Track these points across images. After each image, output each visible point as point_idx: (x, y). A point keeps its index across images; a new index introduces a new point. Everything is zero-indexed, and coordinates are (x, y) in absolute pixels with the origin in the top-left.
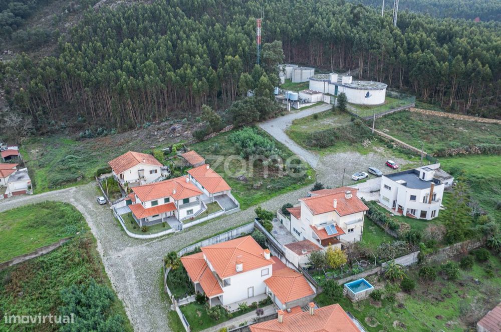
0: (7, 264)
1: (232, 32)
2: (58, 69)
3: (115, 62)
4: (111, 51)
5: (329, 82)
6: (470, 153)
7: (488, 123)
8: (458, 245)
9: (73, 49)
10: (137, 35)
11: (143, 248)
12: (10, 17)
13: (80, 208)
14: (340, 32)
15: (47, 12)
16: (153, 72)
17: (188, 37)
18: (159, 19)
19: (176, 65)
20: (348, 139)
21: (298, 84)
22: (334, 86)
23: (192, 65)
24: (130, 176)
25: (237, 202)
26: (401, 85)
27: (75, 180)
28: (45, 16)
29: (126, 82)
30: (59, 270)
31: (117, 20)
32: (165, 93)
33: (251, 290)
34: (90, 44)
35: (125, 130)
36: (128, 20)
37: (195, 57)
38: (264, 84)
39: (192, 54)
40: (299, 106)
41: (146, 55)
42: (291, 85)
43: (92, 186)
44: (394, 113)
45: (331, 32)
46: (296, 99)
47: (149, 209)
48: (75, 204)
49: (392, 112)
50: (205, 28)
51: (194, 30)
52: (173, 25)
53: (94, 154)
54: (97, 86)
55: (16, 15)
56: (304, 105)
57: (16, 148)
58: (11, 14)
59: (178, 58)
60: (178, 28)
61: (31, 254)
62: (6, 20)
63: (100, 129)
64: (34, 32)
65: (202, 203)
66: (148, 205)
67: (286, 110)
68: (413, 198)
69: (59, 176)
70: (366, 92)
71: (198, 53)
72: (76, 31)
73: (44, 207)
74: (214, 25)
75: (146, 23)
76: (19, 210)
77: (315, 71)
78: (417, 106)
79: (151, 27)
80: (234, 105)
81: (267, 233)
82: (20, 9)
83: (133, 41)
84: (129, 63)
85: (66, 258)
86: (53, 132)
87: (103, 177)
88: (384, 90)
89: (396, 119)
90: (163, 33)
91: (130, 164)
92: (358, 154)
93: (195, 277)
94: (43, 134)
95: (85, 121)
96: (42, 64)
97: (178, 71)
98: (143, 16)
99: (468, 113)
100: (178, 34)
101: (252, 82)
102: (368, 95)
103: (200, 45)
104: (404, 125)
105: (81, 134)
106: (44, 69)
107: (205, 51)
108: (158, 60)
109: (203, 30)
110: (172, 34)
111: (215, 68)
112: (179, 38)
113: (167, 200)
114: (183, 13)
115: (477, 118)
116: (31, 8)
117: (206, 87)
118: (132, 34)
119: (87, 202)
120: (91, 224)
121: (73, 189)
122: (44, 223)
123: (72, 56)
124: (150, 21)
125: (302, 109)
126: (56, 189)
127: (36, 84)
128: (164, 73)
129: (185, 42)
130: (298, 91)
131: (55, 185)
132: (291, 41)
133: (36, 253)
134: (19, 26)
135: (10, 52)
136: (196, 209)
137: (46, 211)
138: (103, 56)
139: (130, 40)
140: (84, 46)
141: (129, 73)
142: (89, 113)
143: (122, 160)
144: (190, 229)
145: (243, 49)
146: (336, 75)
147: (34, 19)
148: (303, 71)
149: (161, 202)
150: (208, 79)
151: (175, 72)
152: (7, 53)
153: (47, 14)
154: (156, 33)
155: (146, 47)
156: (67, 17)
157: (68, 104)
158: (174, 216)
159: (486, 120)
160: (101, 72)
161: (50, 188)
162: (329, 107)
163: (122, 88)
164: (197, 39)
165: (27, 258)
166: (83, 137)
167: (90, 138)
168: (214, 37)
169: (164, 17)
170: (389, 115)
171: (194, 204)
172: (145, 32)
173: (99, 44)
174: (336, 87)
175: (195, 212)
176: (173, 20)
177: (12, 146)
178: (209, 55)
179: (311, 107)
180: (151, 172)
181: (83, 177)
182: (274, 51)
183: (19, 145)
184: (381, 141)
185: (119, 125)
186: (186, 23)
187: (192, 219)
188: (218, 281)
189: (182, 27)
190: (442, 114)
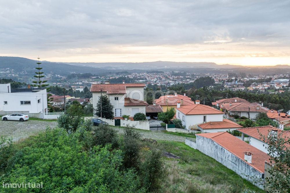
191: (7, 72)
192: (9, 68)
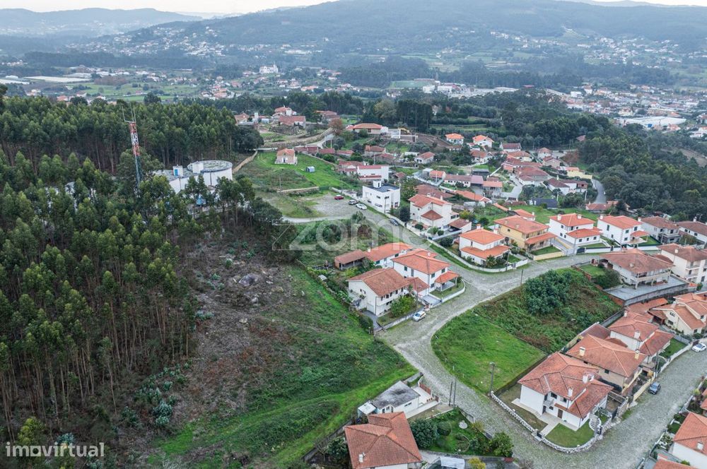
191: (661, 50)
192: (668, 41)
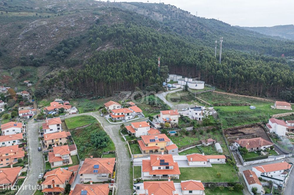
0: (74, 129)
1: (150, 62)
2: (84, 74)
3: (106, 72)
4: (104, 68)
5: (185, 81)
6: (227, 105)
7: (242, 97)
8: (208, 127)
9: (89, 67)
10: (114, 62)
11: (115, 126)
12: (63, 53)
13: (95, 117)
14: (193, 63)
15: (76, 51)
16: (120, 76)
17: (134, 63)
18: (123, 56)
19: (128, 73)
20: (186, 100)
21: (175, 82)
22: (186, 82)
23: (134, 74)
24: (111, 108)
25: (144, 116)
26: (214, 83)
27: (92, 110)
28: (76, 53)
29: (110, 79)
30: (90, 130)
31: (106, 56)
32: (124, 84)
33: (144, 133)
34: (96, 65)
35: (108, 97)
36: (111, 56)
37: (135, 71)
38: (158, 81)
39: (134, 70)
40: (171, 89)
41: (117, 70)
42: (172, 82)
43: (98, 112)
44: (206, 92)
45: (189, 62)
46: (171, 86)
47: (117, 116)
48: (93, 116)
49: (205, 92)
50: (141, 60)
51: (136, 60)
52: (128, 58)
53: (98, 103)
54: (99, 81)
55: (65, 53)
56: (173, 89)
57: (68, 102)
58: (63, 52)
59: (129, 71)
60: (130, 59)
61: (81, 127)
62: (61, 55)
63: (99, 96)
64: (73, 60)
65: (133, 116)
66: (116, 114)
67: (166, 90)
68: (196, 114)
69: (86, 109)
70: (196, 84)
71: (137, 70)
72: (91, 60)
73: (83, 116)
74: (145, 59)
75: (118, 57)
76: (75, 117)
77: (182, 77)
78: (216, 90)
79: (120, 59)
80: (147, 88)
81: (151, 122)
82: (67, 50)
83: (112, 64)
84: (111, 72)
85: (92, 128)
86: (81, 97)
87: (101, 109)
88: (204, 84)
89: (205, 94)
90: (124, 61)
91: (111, 104)
92: (188, 104)
93: (129, 129)
94: (77, 98)
95: (93, 94)
96: (78, 72)
97: (129, 76)
98: (117, 54)
99: (235, 93)
100: (130, 62)
101: (154, 80)
102: (196, 86)
103: (138, 66)
104: (207, 96)
105: (92, 98)
106: (79, 74)
107: (139, 69)
108: (122, 72)
109: (140, 61)
110: (128, 62)
111: (142, 75)
112: (130, 64)
113: (122, 114)
114: (133, 53)
115: (238, 95)
116: (71, 50)
117: (139, 81)
118: (112, 62)
119: (97, 116)
120: (98, 120)
121: (92, 113)
122: (84, 120)
123: (89, 69)
124: (120, 57)
125: (172, 90)
126: (86, 112)
127: (76, 80)
128: (124, 77)
129: (132, 65)
130: (172, 84)
131: (86, 111)
132: (175, 65)
133: (83, 127)
134: (66, 57)
135: (63, 67)
136: (131, 117)
137: (84, 117)
138: (101, 70)
139: (111, 64)
140: (94, 66)
141: (111, 76)
142: (95, 91)
143: (108, 103)
144: (128, 122)
145: (154, 68)
146: (187, 78)
147: (72, 54)
148: (177, 77)
149: (120, 114)
150: (139, 79)
151: (128, 76)
152: (62, 68)
153: (76, 52)
154: (121, 61)
155: (117, 66)
156: (85, 53)
157: (87, 88)
158: (124, 119)
159: (241, 96)
160: (100, 75)
161: (84, 112)
162: (182, 89)
163: (108, 81)
164: (137, 64)
165: (80, 128)
166: (92, 99)
167: (95, 99)
168: (144, 64)
169: (125, 55)
170: (204, 93)
171: (131, 115)
172: (117, 61)
173: (99, 65)
174: (187, 83)
175: (131, 118)
176: (129, 56)
177: (66, 101)
178: (141, 70)
179: (176, 89)
180: (118, 107)
181: (95, 110)
182: (165, 70)
183: (69, 101)
184: (197, 101)
185: (106, 95)
186: (134, 58)
187: (130, 119)
188: (135, 130)
189: (132, 59)
190: (225, 93)
